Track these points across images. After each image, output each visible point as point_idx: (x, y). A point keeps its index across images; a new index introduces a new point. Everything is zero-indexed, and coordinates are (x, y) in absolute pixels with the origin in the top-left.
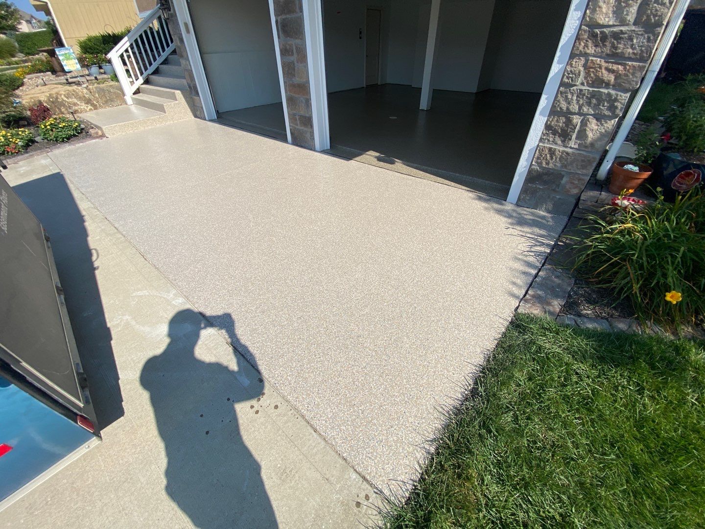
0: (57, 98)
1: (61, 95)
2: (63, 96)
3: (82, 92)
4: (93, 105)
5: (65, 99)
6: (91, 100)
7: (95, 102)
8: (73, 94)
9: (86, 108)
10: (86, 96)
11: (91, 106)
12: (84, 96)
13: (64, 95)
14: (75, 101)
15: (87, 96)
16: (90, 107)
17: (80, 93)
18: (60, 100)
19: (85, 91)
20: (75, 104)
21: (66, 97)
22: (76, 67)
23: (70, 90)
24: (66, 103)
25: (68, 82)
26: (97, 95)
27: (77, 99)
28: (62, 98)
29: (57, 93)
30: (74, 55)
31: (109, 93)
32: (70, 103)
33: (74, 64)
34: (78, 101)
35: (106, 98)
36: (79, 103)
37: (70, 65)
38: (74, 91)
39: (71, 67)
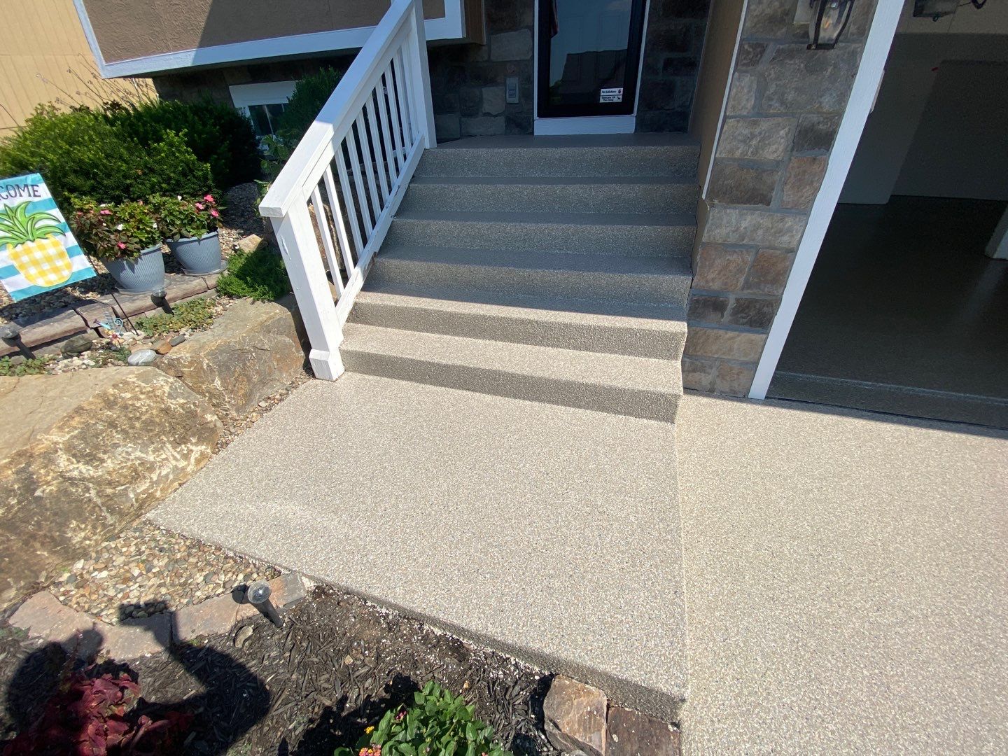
0: (30, 484)
1: (49, 457)
2: (63, 461)
3: (151, 395)
4: (206, 434)
5: (82, 469)
6: (192, 415)
7: (209, 417)
8: (112, 424)
9: (182, 464)
10: (172, 404)
11: (200, 441)
12: (166, 411)
13: (70, 449)
15: (174, 404)
16: (197, 449)
17: (143, 403)
19: (164, 383)
21: (78, 456)
22: (69, 266)
23: (79, 410)
24: (88, 489)
25: (20, 345)
26: (218, 382)
27: (135, 439)
28: (61, 475)
29: (20, 454)
30: (56, 212)
31: (259, 359)
32: (110, 483)
33: (61, 255)
34: (144, 448)
35: (249, 380)
36: (151, 458)
37: (36, 263)
38: (110, 403)
39: (43, 274)
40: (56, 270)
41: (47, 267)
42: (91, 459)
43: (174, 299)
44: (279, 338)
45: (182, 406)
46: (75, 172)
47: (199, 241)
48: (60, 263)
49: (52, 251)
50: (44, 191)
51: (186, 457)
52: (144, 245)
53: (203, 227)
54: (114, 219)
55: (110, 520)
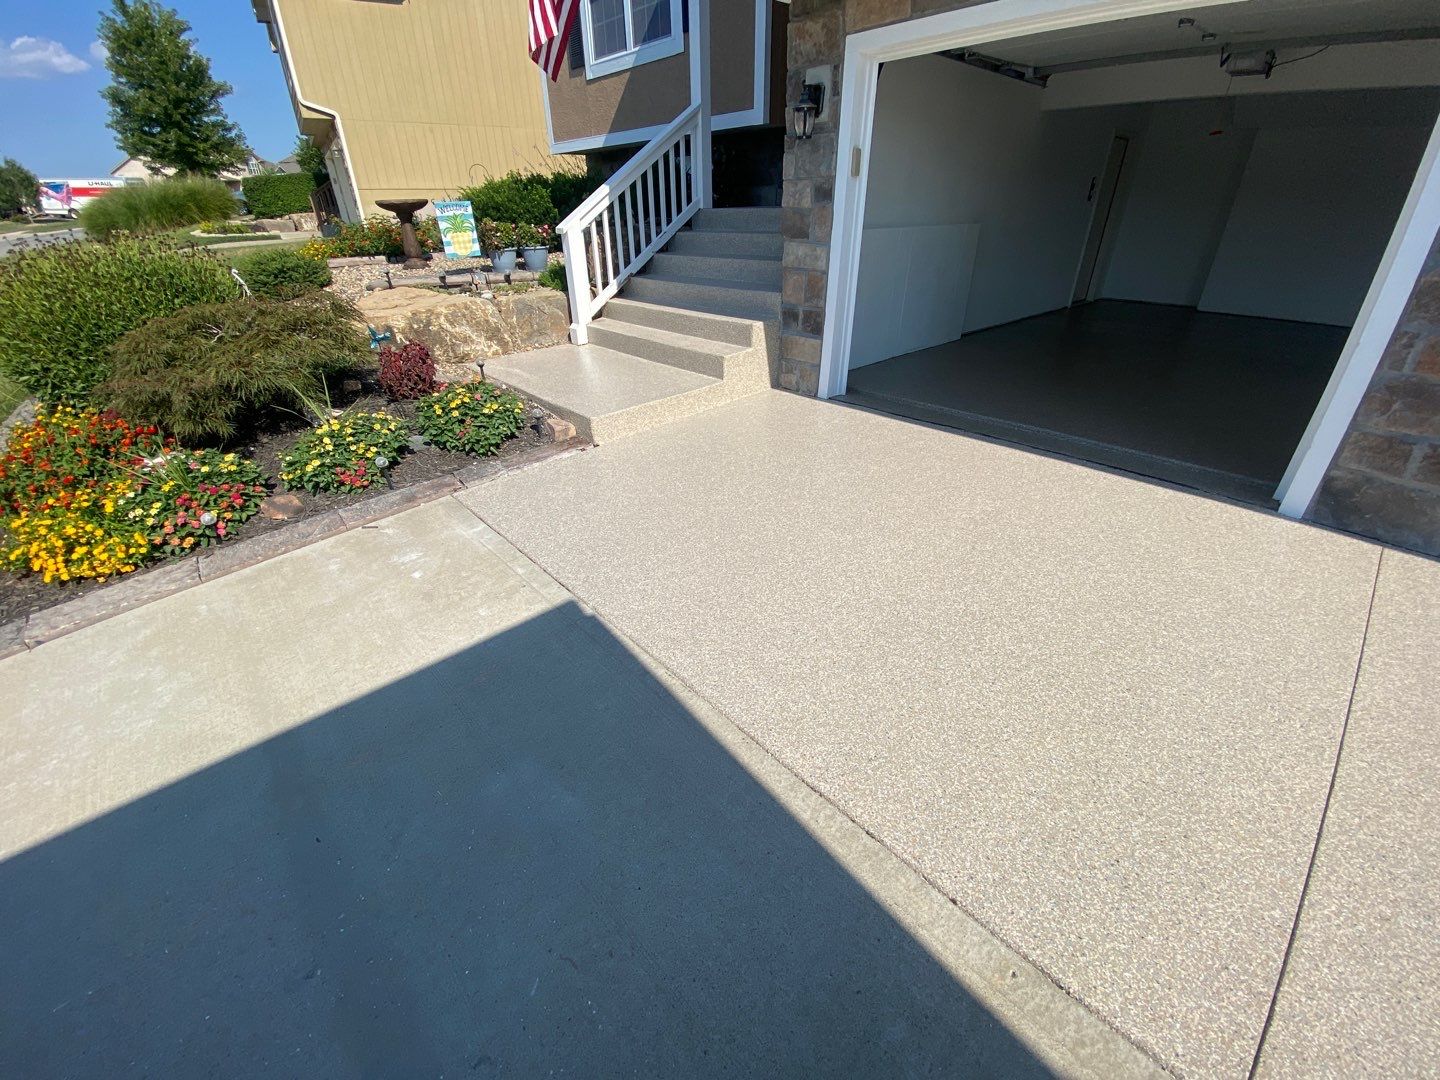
0: (429, 323)
1: (438, 316)
2: (442, 319)
3: (483, 311)
4: (502, 343)
5: (447, 326)
6: (498, 330)
7: (506, 336)
8: (464, 316)
9: (486, 349)
10: (491, 319)
11: (498, 344)
12: (487, 321)
13: (446, 316)
14: (468, 332)
16: (495, 348)
17: (479, 313)
18: (435, 329)
19: (490, 308)
20: (466, 340)
21: (448, 320)
22: (471, 248)
23: (455, 305)
24: (446, 336)
25: (444, 282)
26: (515, 319)
27: (471, 327)
28: (440, 325)
29: (430, 310)
30: (472, 221)
31: (540, 316)
32: (455, 337)
33: (469, 242)
34: (473, 332)
35: (532, 326)
36: (474, 337)
37: (459, 243)
38: (466, 308)
39: (460, 248)
40: (466, 248)
41: (462, 245)
42: (452, 324)
43: (515, 281)
44: (555, 310)
45: (495, 323)
46: (493, 208)
47: (535, 250)
48: (468, 245)
49: (467, 239)
50: (470, 210)
51: (490, 347)
52: (507, 246)
53: (539, 242)
54: (497, 230)
55: (451, 354)
